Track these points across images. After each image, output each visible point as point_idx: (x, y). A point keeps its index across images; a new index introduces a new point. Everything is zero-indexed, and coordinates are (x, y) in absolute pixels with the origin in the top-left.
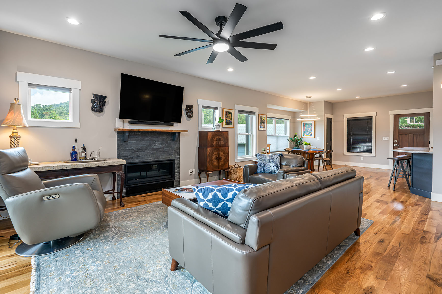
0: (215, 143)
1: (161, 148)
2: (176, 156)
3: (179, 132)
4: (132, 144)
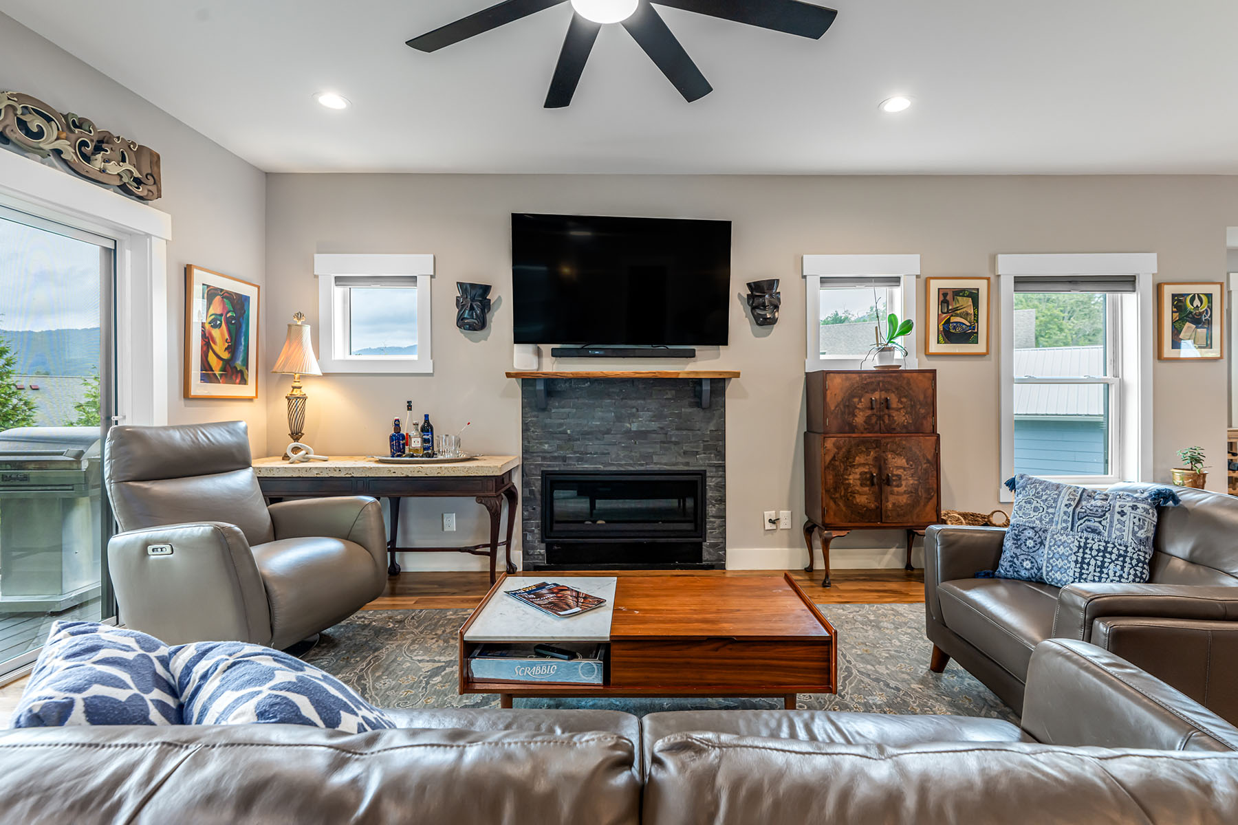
0: (860, 419)
1: (654, 432)
2: (710, 459)
3: (724, 379)
4: (564, 415)
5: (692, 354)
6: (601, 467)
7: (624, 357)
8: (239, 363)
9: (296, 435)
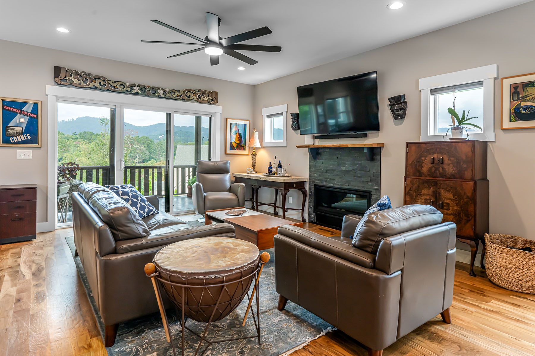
0: (425, 169)
1: (351, 171)
2: (373, 186)
3: (380, 147)
4: (321, 163)
5: (366, 136)
6: (332, 185)
7: (338, 138)
8: (242, 144)
9: (254, 166)
